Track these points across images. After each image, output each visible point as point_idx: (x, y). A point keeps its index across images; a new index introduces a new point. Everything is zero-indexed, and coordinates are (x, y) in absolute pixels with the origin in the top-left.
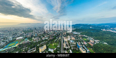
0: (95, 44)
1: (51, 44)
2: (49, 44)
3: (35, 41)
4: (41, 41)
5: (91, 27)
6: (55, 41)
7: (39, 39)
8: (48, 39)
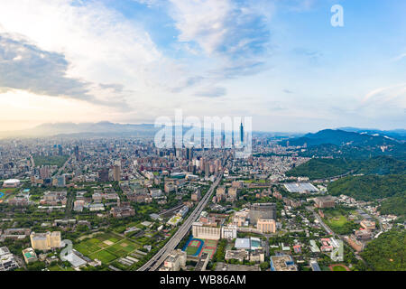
0: (376, 237)
1: (97, 237)
2: (90, 236)
3: (45, 204)
4: (63, 211)
5: (383, 148)
6: (131, 230)
7: (60, 203)
8: (100, 212)
